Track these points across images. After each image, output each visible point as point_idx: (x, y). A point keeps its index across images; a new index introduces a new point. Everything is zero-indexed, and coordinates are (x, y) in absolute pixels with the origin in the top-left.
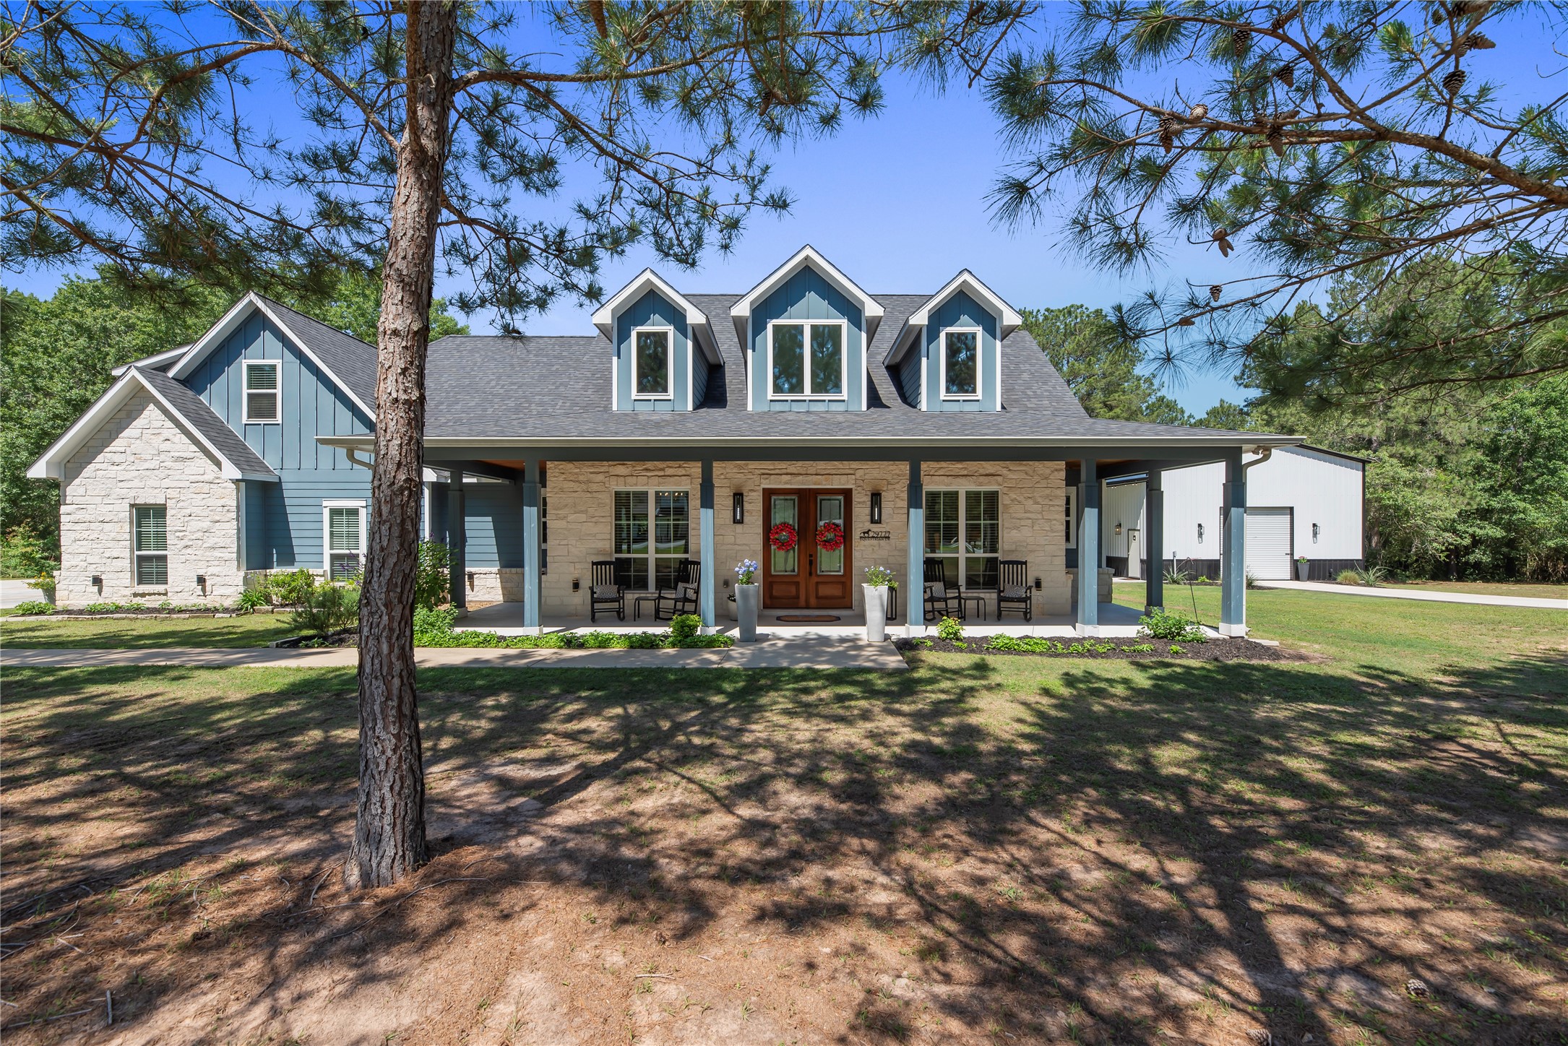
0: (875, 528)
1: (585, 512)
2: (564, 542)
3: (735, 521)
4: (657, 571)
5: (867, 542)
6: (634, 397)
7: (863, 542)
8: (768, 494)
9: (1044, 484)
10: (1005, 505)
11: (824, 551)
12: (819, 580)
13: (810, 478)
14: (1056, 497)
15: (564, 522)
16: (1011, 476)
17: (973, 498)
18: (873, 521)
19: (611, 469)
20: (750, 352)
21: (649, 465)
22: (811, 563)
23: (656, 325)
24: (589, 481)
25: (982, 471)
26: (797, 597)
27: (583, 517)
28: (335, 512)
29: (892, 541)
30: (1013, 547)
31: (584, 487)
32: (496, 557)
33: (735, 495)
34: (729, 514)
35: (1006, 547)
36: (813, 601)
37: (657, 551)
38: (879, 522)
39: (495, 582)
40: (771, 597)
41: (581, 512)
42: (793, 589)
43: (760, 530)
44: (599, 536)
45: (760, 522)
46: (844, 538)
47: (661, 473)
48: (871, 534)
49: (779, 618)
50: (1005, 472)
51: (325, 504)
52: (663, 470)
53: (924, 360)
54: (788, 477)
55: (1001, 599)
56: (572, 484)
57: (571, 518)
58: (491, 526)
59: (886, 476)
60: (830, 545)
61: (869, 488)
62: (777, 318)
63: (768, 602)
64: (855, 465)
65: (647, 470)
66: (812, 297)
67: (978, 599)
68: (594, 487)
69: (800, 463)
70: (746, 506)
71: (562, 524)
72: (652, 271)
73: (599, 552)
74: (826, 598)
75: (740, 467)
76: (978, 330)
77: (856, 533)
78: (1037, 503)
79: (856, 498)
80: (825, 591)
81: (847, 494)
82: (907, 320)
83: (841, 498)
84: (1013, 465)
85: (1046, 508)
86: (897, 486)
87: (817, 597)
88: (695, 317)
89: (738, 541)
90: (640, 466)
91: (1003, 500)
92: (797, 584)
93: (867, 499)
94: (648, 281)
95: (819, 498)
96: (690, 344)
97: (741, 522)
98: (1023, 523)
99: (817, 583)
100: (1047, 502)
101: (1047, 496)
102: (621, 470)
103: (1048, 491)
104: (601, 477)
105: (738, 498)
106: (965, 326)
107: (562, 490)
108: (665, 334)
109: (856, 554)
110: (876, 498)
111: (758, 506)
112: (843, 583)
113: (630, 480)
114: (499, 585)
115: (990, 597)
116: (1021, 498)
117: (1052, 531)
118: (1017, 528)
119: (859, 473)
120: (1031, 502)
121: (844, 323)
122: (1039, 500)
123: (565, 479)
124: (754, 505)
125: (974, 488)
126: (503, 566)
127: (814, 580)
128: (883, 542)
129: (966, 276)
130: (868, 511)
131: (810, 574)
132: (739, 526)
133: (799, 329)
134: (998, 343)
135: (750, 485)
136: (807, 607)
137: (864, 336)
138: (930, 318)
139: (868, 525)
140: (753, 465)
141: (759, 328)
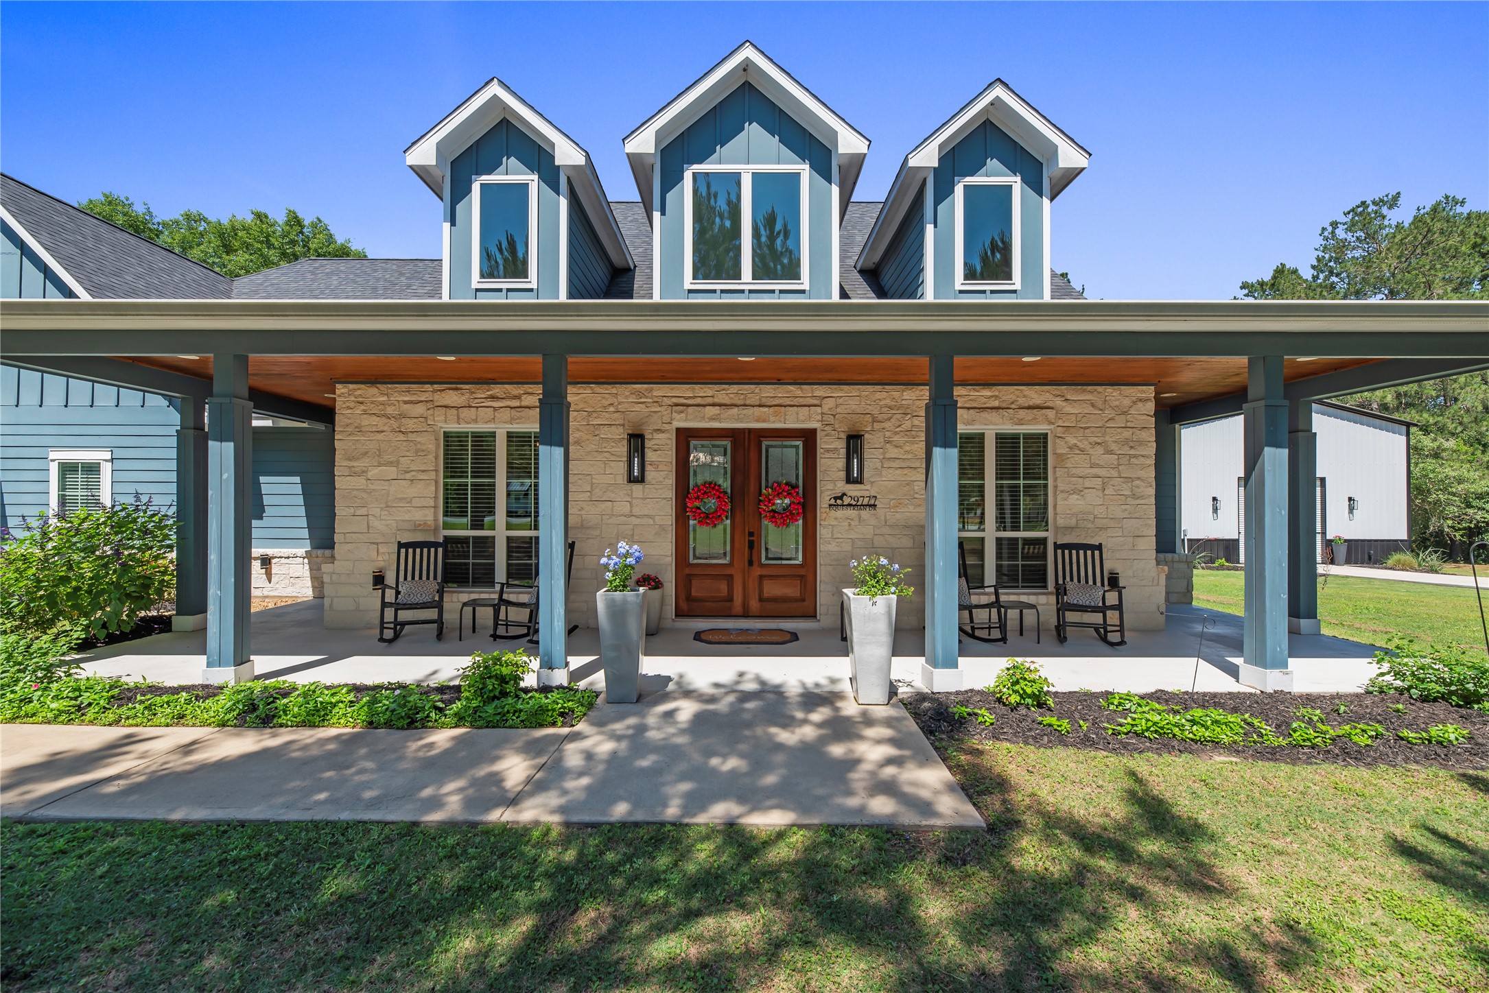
0: (853, 490)
1: (396, 464)
2: (363, 511)
3: (632, 480)
4: (509, 557)
5: (840, 513)
6: (475, 285)
7: (833, 513)
8: (685, 438)
9: (1120, 421)
10: (1059, 456)
11: (771, 526)
12: (765, 572)
13: (750, 411)
14: (1141, 443)
15: (362, 480)
16: (1069, 409)
17: (1007, 443)
18: (849, 480)
19: (437, 396)
20: (657, 215)
21: (497, 390)
22: (751, 545)
23: (512, 173)
24: (403, 416)
25: (1022, 401)
26: (730, 599)
27: (391, 472)
28: (67, 469)
29: (880, 511)
30: (1073, 522)
31: (395, 424)
32: (305, 533)
33: (631, 436)
34: (622, 468)
35: (1061, 522)
36: (754, 604)
37: (509, 527)
38: (859, 481)
39: (302, 570)
40: (689, 598)
41: (390, 464)
42: (723, 587)
43: (671, 494)
44: (416, 503)
45: (671, 481)
46: (804, 506)
47: (516, 403)
48: (847, 500)
49: (698, 636)
50: (1059, 402)
51: (52, 455)
52: (518, 397)
53: (930, 229)
54: (716, 410)
55: (1062, 608)
56: (375, 420)
57: (373, 473)
58: (298, 489)
59: (870, 409)
60: (782, 518)
61: (843, 429)
62: (700, 161)
63: (684, 606)
64: (820, 391)
65: (493, 398)
66: (754, 132)
67: (1022, 606)
68: (410, 425)
69: (734, 388)
70: (650, 456)
71: (360, 482)
72: (501, 83)
73: (416, 527)
74: (775, 600)
75: (640, 394)
76: (1016, 182)
77: (823, 498)
78: (1111, 452)
79: (823, 443)
80: (773, 589)
81: (809, 437)
82: (906, 160)
83: (799, 443)
84: (1071, 393)
85: (1124, 460)
86: (887, 425)
87: (761, 600)
88: (567, 155)
89: (636, 511)
90: (482, 392)
91: (1055, 448)
92: (730, 578)
93: (841, 445)
94: (495, 97)
95: (765, 443)
96: (563, 203)
97: (641, 480)
98: (1088, 483)
99: (761, 577)
100: (1126, 450)
101: (1126, 442)
102: (452, 398)
103: (1127, 434)
104: (420, 409)
105: (637, 441)
106: (993, 175)
107: (359, 429)
108: (524, 187)
109: (823, 532)
110: (854, 442)
111: (670, 455)
112: (802, 578)
113: (465, 413)
114: (307, 573)
115: (1045, 601)
116: (1084, 445)
117: (1134, 496)
118: (1078, 492)
119: (828, 404)
120: (1100, 450)
121: (804, 170)
122: (1114, 447)
123: (365, 412)
124: (661, 453)
125: (1009, 428)
126: (315, 546)
127: (757, 571)
128: (865, 514)
129: (998, 91)
130: (841, 463)
131: (751, 563)
132: (637, 488)
133: (736, 178)
134: (1046, 201)
135: (655, 423)
136: (746, 615)
137: (835, 190)
138: (940, 160)
139: (842, 486)
140: (660, 391)
141: (671, 179)
